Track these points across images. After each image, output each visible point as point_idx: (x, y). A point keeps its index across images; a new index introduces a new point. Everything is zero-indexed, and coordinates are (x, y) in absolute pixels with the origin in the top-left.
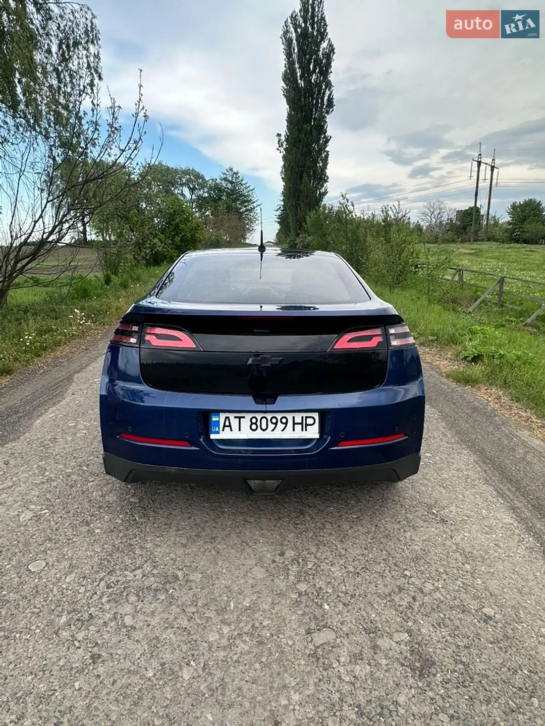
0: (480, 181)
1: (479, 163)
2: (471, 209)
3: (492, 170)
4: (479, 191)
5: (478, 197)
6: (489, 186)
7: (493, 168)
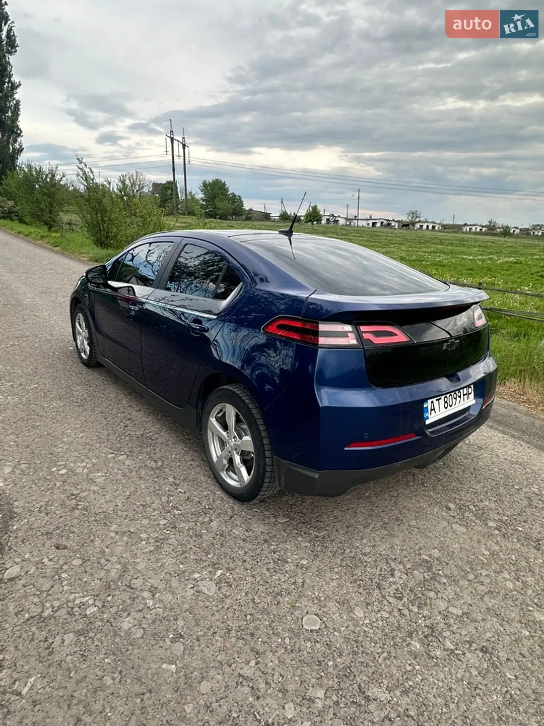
0: (175, 157)
1: (172, 140)
2: (169, 183)
3: (184, 149)
4: (175, 167)
5: (176, 172)
6: (183, 163)
7: (184, 146)
